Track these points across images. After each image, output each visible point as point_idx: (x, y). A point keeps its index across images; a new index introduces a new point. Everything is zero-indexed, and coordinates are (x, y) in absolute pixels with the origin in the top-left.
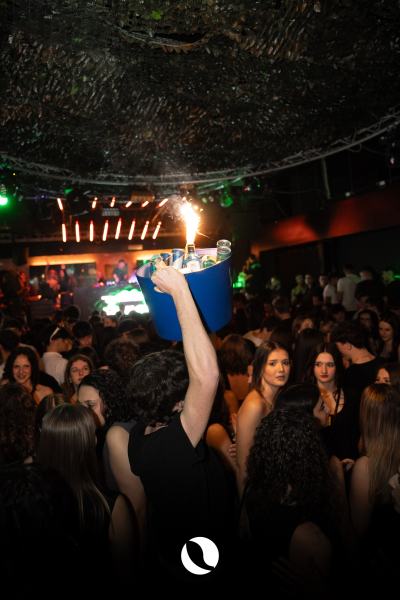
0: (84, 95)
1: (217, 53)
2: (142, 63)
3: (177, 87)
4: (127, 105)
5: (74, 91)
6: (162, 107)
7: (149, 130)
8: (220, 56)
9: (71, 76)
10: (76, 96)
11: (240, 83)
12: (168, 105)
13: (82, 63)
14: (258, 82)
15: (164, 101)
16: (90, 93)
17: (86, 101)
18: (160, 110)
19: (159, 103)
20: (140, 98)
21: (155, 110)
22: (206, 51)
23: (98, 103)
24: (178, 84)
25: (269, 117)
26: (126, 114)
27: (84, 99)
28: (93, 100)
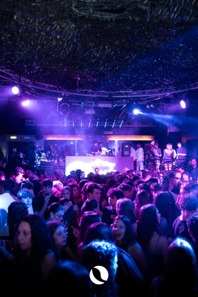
0: (60, 46)
1: (137, 19)
2: (91, 27)
3: (115, 40)
4: (86, 51)
5: (54, 43)
6: (108, 53)
7: (102, 66)
8: (139, 21)
9: (51, 35)
10: (56, 46)
11: (156, 36)
12: (112, 51)
13: (55, 28)
14: (168, 36)
15: (109, 48)
16: (63, 45)
17: (62, 49)
18: (107, 54)
19: (106, 49)
20: (94, 47)
21: (104, 54)
22: (129, 19)
23: (68, 50)
24: (115, 38)
25: (179, 57)
26: (87, 56)
27: (61, 48)
28: (65, 49)
